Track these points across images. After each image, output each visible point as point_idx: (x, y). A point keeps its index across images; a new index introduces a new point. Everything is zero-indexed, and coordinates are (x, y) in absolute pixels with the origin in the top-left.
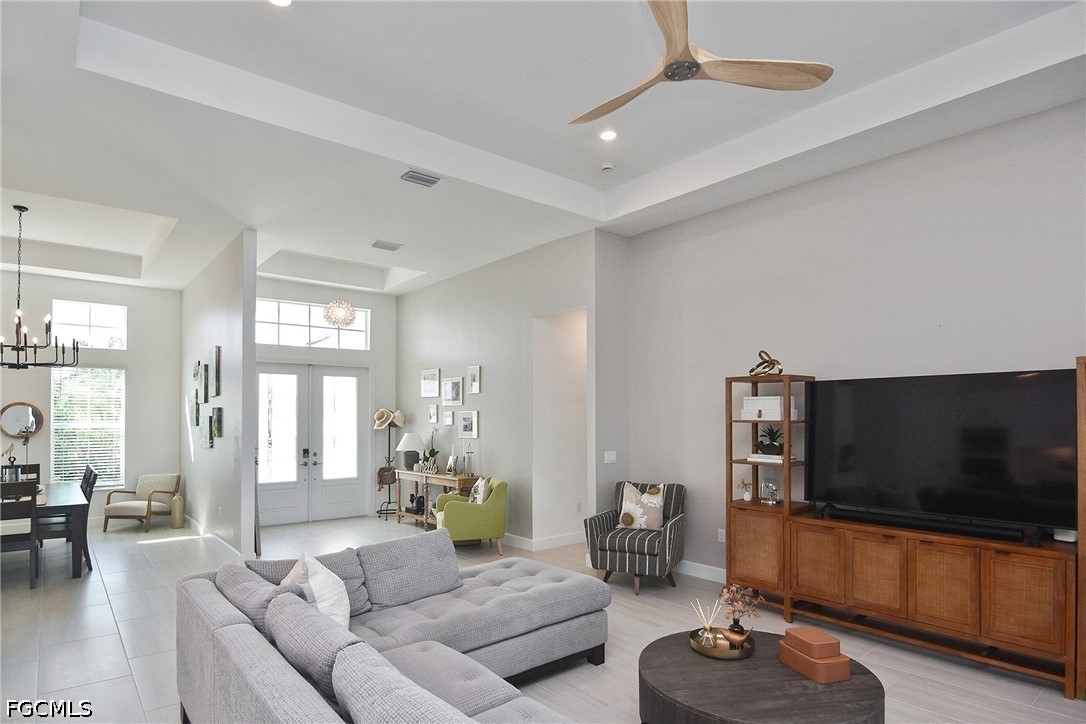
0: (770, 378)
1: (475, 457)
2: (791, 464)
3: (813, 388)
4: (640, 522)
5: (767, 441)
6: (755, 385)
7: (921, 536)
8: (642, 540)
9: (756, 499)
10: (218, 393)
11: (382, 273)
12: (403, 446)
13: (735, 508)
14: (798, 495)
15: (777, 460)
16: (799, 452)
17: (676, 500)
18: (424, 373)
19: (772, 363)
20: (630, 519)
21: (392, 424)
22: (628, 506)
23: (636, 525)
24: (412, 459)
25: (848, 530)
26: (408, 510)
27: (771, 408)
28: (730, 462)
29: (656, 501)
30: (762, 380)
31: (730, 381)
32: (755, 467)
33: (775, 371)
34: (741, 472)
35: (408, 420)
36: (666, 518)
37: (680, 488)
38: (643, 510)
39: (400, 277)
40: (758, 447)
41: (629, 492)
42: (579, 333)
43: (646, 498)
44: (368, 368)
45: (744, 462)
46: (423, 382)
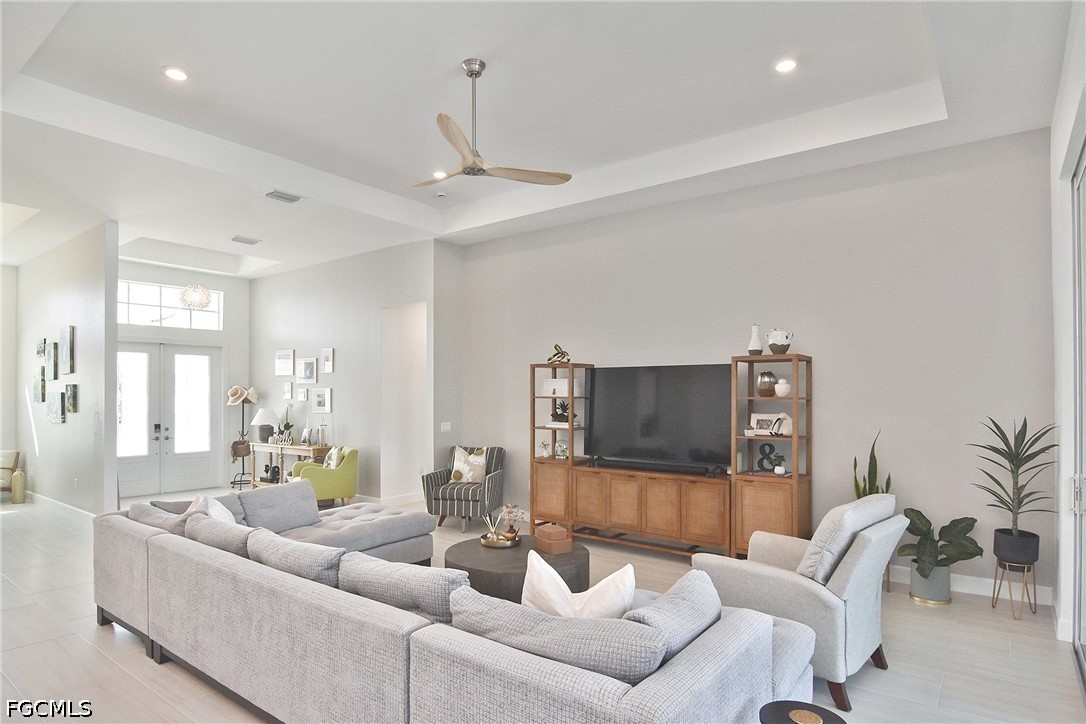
0: (564, 365)
1: (328, 432)
2: (573, 429)
3: (591, 371)
4: (467, 477)
5: (559, 411)
6: (554, 369)
7: (649, 474)
8: (460, 489)
9: (553, 455)
10: (72, 370)
11: (237, 259)
12: (258, 420)
13: (537, 463)
14: (579, 451)
15: (565, 425)
16: (581, 419)
17: (497, 460)
18: (278, 353)
19: (563, 354)
20: (459, 475)
21: (246, 401)
22: (459, 464)
23: (464, 480)
24: (266, 432)
25: (607, 473)
26: (262, 480)
27: (560, 387)
28: (533, 428)
29: (480, 460)
30: (558, 363)
31: (533, 368)
32: (554, 432)
33: (565, 360)
34: (543, 436)
35: (262, 397)
36: (487, 474)
37: (500, 450)
38: (468, 467)
39: (253, 264)
40: (556, 417)
41: (459, 454)
42: (420, 323)
43: (472, 458)
44: (220, 348)
45: (544, 428)
46: (277, 360)
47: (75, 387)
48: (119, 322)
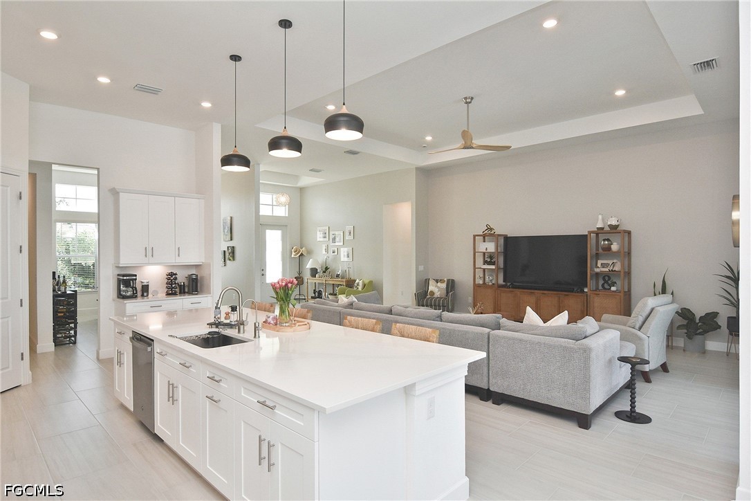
0: (491, 235)
1: (351, 270)
2: (498, 268)
3: (506, 238)
4: (437, 294)
5: (489, 260)
6: (484, 238)
7: (542, 292)
8: (439, 301)
9: (484, 283)
10: (232, 239)
11: (296, 177)
12: (309, 265)
13: (476, 286)
14: (501, 281)
15: (493, 267)
16: (502, 265)
17: (451, 285)
18: (319, 228)
19: (491, 229)
20: (432, 293)
21: (302, 255)
22: (431, 288)
23: (435, 296)
24: (314, 272)
25: (518, 291)
26: (312, 298)
27: (490, 247)
28: (475, 268)
29: (444, 286)
30: (488, 234)
31: (475, 236)
32: (484, 270)
33: (492, 232)
34: (479, 273)
35: (310, 252)
36: (447, 293)
37: (453, 281)
38: (437, 289)
39: (306, 180)
40: (485, 262)
41: (432, 283)
43: (439, 284)
44: (286, 226)
45: (481, 268)
46: (318, 232)
47: (233, 247)
48: (260, 214)
